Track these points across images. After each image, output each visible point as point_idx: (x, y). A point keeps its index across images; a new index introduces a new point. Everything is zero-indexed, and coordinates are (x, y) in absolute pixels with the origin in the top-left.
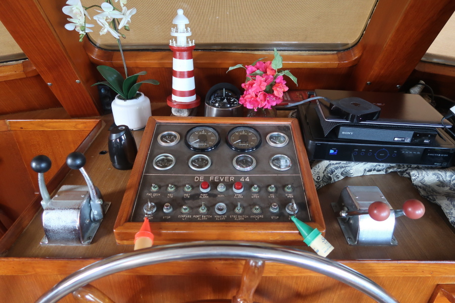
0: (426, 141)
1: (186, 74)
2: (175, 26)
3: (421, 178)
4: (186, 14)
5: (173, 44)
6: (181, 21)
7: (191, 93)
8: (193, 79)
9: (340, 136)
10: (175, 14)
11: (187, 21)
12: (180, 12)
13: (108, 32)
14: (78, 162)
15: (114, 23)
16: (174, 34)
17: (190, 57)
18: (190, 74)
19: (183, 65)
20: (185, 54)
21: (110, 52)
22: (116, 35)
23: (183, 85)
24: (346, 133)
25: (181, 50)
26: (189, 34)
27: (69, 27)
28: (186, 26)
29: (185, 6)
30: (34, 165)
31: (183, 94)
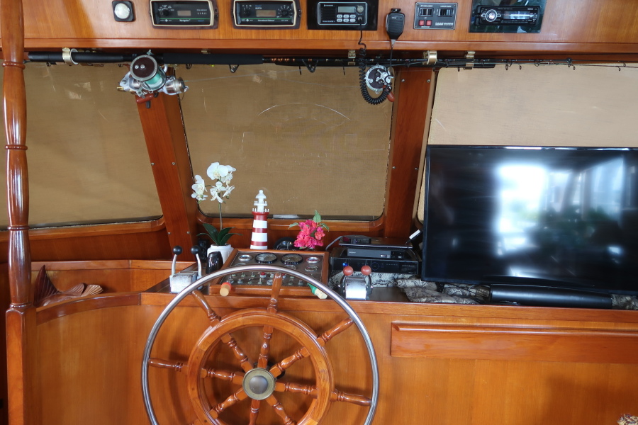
0: (400, 257)
1: (261, 230)
2: (257, 200)
3: (403, 284)
4: (265, 193)
5: (255, 210)
6: (261, 196)
7: (264, 244)
8: (266, 234)
9: (348, 255)
10: (258, 193)
11: (265, 197)
12: (261, 192)
13: (216, 199)
14: (197, 250)
15: (220, 194)
16: (256, 204)
17: (265, 219)
18: (264, 231)
19: (259, 224)
20: (262, 217)
21: (212, 218)
22: (220, 200)
23: (259, 238)
24: (351, 252)
25: (259, 214)
26: (266, 205)
27: (193, 196)
28: (265, 200)
29: (265, 189)
30: (175, 250)
31: (258, 244)
